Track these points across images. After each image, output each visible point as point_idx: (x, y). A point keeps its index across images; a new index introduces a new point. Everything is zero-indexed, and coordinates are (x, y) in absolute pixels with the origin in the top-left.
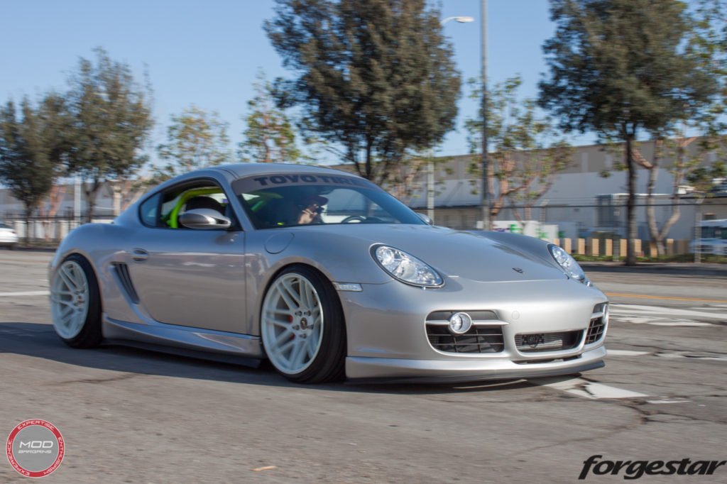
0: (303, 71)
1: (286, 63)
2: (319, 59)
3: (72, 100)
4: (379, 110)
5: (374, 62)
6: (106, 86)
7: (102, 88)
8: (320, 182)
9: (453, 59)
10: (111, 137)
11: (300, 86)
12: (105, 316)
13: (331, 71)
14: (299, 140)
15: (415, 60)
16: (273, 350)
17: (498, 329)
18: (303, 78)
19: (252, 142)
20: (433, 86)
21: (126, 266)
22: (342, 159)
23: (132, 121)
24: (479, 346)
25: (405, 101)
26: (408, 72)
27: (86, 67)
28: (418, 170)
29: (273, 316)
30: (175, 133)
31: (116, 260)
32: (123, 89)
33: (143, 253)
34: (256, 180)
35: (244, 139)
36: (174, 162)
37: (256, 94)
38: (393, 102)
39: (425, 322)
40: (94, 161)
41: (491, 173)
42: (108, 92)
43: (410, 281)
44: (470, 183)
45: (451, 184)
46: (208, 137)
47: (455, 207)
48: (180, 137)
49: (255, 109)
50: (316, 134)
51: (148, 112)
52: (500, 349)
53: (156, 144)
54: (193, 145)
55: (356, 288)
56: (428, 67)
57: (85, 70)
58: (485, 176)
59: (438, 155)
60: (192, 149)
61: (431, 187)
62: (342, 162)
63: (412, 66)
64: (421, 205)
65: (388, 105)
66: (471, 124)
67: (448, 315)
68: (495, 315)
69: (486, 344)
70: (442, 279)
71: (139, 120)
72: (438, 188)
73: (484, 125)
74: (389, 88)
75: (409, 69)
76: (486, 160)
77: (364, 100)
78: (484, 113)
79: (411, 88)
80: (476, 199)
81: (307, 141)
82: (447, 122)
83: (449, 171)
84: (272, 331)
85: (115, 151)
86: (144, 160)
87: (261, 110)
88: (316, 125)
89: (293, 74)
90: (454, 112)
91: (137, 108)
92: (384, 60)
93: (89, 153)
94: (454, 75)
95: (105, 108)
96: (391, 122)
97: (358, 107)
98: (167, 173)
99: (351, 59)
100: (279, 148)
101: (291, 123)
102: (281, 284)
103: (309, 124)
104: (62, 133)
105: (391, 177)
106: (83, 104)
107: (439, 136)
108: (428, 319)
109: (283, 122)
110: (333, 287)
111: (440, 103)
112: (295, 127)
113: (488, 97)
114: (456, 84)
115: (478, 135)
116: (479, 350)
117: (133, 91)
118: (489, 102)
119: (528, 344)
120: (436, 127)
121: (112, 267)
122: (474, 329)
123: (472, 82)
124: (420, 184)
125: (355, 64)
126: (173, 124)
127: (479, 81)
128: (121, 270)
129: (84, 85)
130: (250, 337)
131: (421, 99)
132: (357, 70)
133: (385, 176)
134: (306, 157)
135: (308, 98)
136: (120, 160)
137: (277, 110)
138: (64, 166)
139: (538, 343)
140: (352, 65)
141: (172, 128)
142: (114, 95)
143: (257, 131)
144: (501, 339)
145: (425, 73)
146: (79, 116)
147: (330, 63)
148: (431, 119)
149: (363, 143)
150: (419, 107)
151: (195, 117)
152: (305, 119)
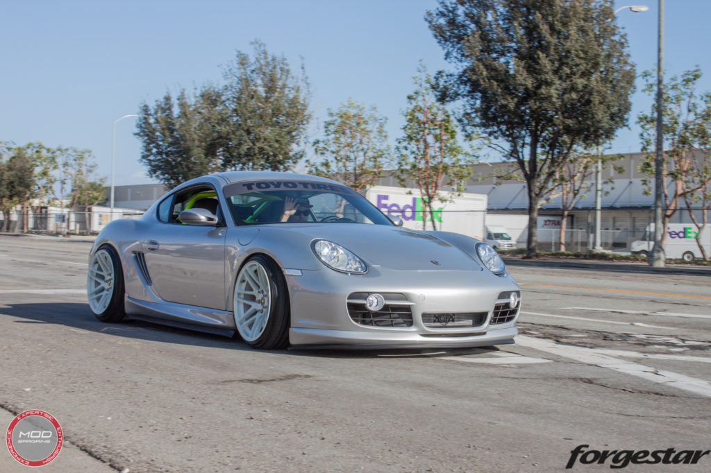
0: (466, 64)
1: (447, 55)
2: (482, 51)
3: (229, 94)
4: (545, 105)
5: (542, 55)
6: (262, 79)
7: (259, 82)
8: (300, 188)
9: (626, 51)
10: (268, 132)
11: (463, 79)
12: (126, 295)
13: (496, 64)
14: (460, 136)
15: (585, 52)
16: (241, 324)
17: (408, 309)
18: (465, 72)
19: (410, 138)
20: (605, 80)
21: (143, 254)
22: (504, 156)
23: (288, 115)
24: (392, 321)
25: (574, 96)
26: (577, 65)
27: (243, 61)
28: (586, 168)
29: (242, 296)
30: (332, 128)
31: (136, 250)
32: (280, 83)
33: (155, 243)
34: (244, 185)
35: (402, 134)
36: (330, 158)
37: (416, 88)
38: (560, 97)
39: (347, 301)
40: (249, 155)
41: (665, 173)
42: (265, 86)
43: (341, 268)
44: (642, 182)
45: (621, 183)
46: (366, 133)
47: (623, 208)
48: (336, 132)
49: (414, 103)
50: (479, 130)
51: (305, 107)
52: (410, 324)
53: (312, 140)
54: (349, 140)
55: (299, 273)
56: (600, 60)
57: (242, 64)
58: (658, 174)
59: (607, 152)
60: (349, 145)
61: (599, 187)
62: (505, 159)
63: (581, 58)
64: (590, 205)
65: (554, 100)
66: (643, 119)
67: (364, 295)
68: (405, 297)
69: (400, 320)
70: (367, 268)
71: (295, 115)
72: (608, 187)
73: (659, 121)
74: (558, 82)
75: (577, 61)
76: (660, 158)
77: (529, 95)
78: (659, 109)
79: (580, 82)
80: (650, 200)
81: (469, 137)
82: (618, 118)
83: (620, 170)
84: (242, 307)
85: (270, 146)
86: (300, 155)
87: (421, 104)
88: (478, 120)
89: (456, 67)
90: (627, 108)
91: (293, 102)
92: (552, 52)
93: (244, 148)
94: (628, 68)
95: (261, 103)
96: (558, 118)
97: (523, 101)
98: (324, 169)
99: (516, 51)
100: (438, 144)
101: (452, 118)
102: (246, 270)
103: (470, 120)
104: (218, 128)
105: (557, 175)
106: (239, 99)
107: (609, 134)
108: (349, 298)
109: (443, 117)
110: (281, 272)
111: (610, 97)
112: (456, 123)
113: (664, 91)
114: (629, 78)
115: (652, 132)
116: (392, 325)
117: (291, 86)
118: (665, 96)
119: (439, 321)
120: (606, 122)
121: (133, 255)
122: (386, 307)
123: (646, 75)
124: (587, 183)
125: (521, 57)
126: (329, 119)
127: (655, 74)
128: (139, 257)
129: (240, 80)
130: (227, 312)
131: (590, 93)
132: (522, 64)
133: (551, 174)
134: (466, 154)
135: (469, 92)
136: (275, 155)
137: (438, 104)
138: (220, 162)
139: (449, 321)
140: (516, 57)
141: (328, 124)
142: (270, 89)
143: (417, 127)
144: (410, 316)
145: (596, 65)
146: (235, 110)
147: (494, 55)
148: (601, 114)
149: (528, 140)
150: (589, 102)
151: (352, 112)
152: (467, 114)
